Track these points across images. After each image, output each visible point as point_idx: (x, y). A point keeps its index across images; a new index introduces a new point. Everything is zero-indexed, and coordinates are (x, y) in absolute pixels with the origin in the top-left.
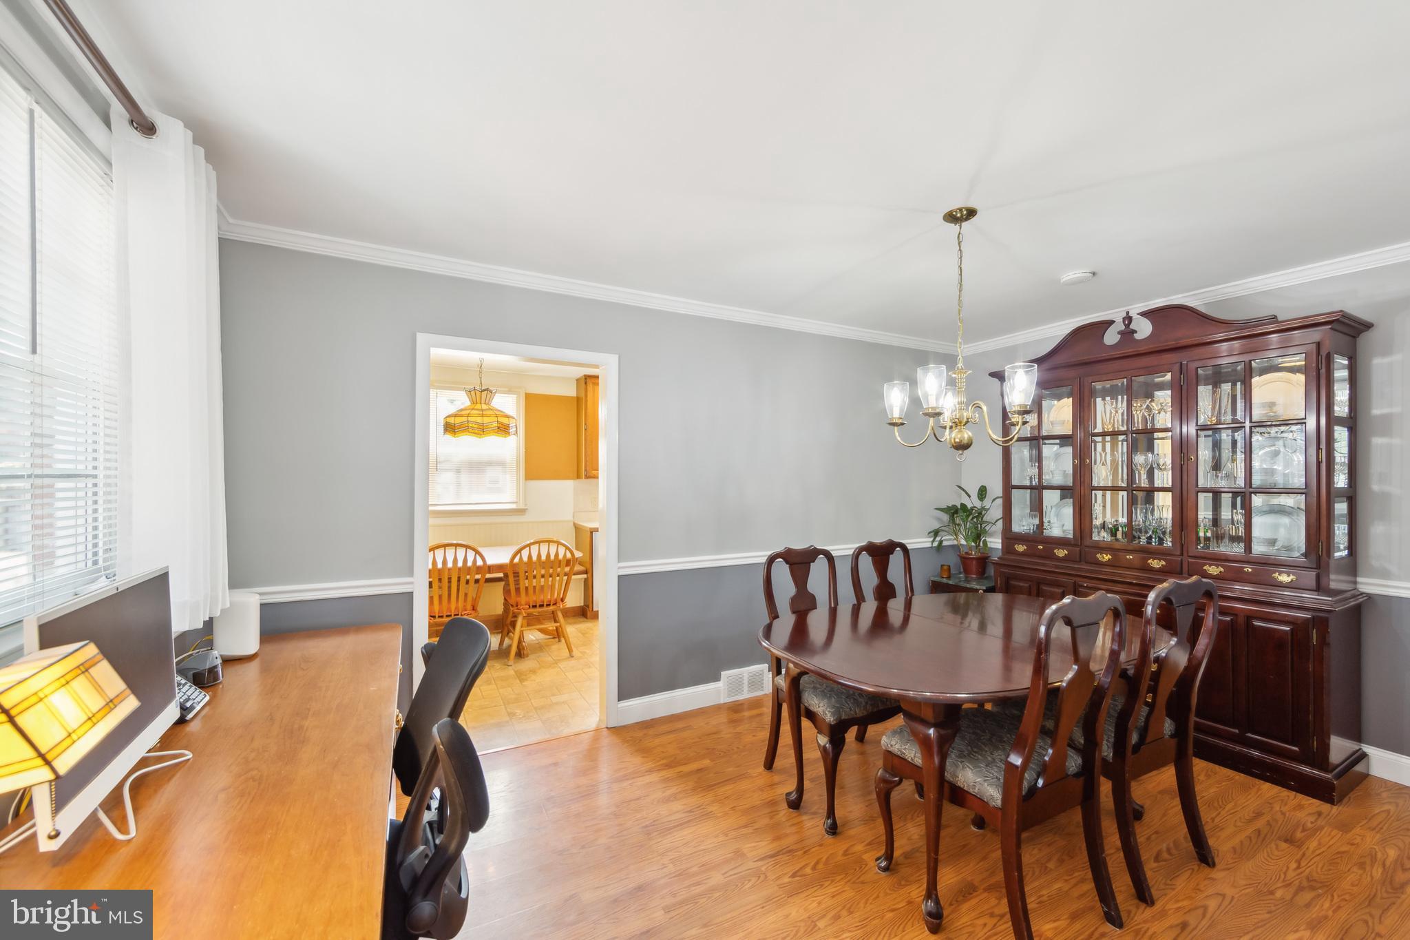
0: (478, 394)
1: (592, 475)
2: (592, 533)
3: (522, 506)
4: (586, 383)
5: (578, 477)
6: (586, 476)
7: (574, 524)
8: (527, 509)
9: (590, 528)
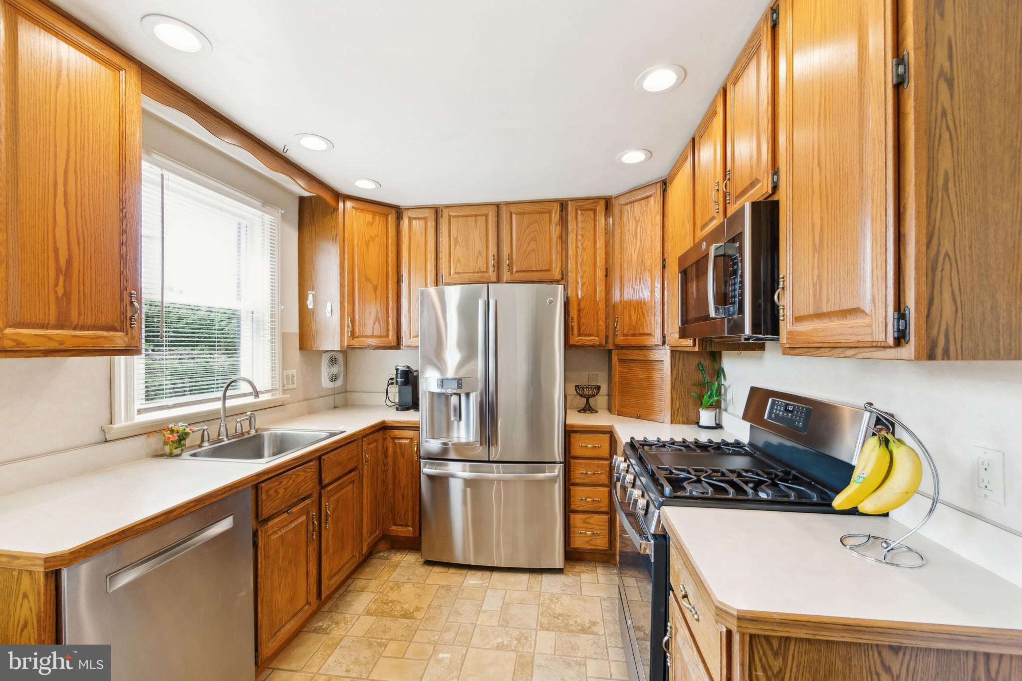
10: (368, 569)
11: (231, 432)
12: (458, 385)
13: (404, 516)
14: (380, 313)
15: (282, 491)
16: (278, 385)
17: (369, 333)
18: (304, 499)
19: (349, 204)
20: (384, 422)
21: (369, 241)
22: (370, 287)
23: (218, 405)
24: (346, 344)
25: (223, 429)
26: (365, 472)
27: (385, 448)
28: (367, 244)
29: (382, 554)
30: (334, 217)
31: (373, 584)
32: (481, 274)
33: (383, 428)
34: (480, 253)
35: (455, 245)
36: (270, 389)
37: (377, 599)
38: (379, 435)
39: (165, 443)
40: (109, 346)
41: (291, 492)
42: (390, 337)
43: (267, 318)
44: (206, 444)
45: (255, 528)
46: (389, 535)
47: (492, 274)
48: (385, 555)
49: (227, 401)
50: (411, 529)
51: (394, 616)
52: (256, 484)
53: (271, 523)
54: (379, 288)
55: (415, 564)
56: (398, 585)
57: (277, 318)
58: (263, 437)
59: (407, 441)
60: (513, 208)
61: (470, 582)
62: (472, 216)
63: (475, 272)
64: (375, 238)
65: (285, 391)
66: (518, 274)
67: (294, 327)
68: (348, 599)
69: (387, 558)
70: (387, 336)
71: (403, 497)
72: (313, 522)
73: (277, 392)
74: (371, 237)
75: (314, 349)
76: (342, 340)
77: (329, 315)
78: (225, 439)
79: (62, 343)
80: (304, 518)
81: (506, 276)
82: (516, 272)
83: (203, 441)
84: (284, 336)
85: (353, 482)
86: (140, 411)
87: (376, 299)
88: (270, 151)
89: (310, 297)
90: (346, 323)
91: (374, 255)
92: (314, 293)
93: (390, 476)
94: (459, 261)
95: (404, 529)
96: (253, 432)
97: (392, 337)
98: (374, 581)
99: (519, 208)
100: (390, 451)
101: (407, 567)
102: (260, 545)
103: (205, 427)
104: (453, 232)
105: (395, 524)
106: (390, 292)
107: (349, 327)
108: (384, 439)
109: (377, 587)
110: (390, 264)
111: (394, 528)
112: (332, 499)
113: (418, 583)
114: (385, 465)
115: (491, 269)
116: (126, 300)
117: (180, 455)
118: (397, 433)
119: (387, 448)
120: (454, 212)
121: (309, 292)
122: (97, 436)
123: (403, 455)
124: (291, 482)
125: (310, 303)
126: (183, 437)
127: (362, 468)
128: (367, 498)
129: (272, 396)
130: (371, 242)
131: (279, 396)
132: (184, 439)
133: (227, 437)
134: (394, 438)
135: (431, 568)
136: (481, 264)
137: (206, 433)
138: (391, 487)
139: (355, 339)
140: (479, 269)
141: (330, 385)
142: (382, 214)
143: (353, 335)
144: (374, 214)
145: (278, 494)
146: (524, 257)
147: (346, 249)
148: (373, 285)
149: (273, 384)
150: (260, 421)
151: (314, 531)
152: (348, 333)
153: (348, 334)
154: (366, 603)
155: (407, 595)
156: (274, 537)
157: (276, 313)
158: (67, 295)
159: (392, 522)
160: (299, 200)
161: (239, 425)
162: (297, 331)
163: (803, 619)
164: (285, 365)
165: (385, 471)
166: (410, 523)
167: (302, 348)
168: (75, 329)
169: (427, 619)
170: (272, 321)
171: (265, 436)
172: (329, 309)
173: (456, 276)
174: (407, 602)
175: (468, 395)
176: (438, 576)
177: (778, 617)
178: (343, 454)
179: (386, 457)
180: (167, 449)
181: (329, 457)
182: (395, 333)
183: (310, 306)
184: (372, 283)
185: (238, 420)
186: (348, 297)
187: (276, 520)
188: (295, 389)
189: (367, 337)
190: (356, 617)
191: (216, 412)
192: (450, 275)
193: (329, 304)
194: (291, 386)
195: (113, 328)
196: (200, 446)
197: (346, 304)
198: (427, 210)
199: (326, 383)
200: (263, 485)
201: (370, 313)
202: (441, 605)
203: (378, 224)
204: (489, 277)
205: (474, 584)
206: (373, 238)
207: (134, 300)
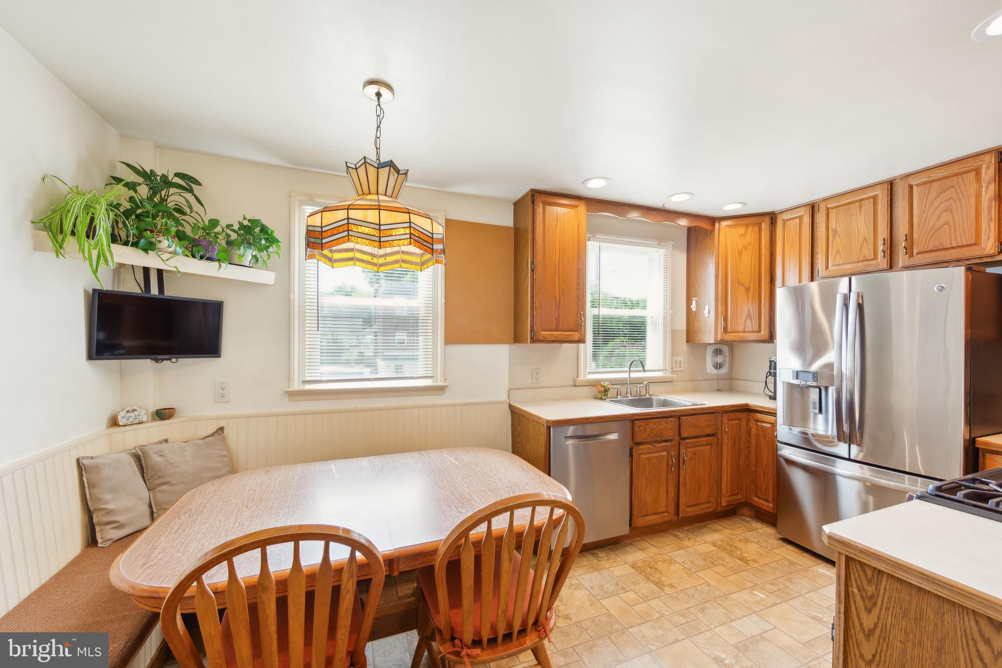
0: (372, 172)
1: (542, 338)
2: (549, 428)
3: (440, 383)
4: (533, 202)
5: (517, 338)
6: (532, 338)
7: (511, 406)
8: (447, 386)
9: (548, 421)
10: (727, 522)
11: (634, 393)
12: (814, 378)
13: (765, 491)
14: (751, 311)
15: (649, 430)
16: (668, 367)
17: (741, 328)
18: (666, 441)
19: (724, 223)
20: (747, 405)
21: (741, 251)
22: (742, 289)
23: (626, 375)
24: (719, 338)
25: (629, 390)
26: (725, 441)
27: (749, 428)
28: (740, 253)
29: (745, 518)
30: (711, 237)
31: (727, 532)
32: (867, 263)
33: (746, 410)
34: (865, 240)
35: (834, 237)
36: (662, 369)
37: (724, 540)
38: (743, 415)
39: (599, 392)
40: (573, 339)
41: (655, 433)
42: (762, 332)
43: (661, 320)
44: (619, 397)
45: (632, 446)
46: (751, 504)
47: (882, 261)
48: (747, 520)
49: (631, 374)
50: (771, 505)
51: (732, 555)
52: (633, 420)
53: (641, 447)
54: (751, 289)
55: (771, 535)
56: (747, 541)
57: (669, 319)
58: (653, 399)
59: (769, 425)
60: (913, 181)
61: (820, 570)
62: (856, 202)
63: (858, 262)
64: (747, 247)
65: (673, 372)
66: (920, 256)
67: (682, 326)
68: (704, 530)
69: (747, 522)
70: (759, 331)
71: (764, 473)
72: (672, 460)
73: (668, 372)
74: (744, 246)
75: (696, 342)
76: (716, 335)
77: (707, 315)
78: (630, 396)
79: (557, 337)
80: (665, 453)
81: (902, 258)
82: (918, 253)
83: (617, 395)
84: (673, 332)
85: (711, 444)
86: (589, 373)
87: (748, 299)
88: (656, 211)
89: (694, 302)
90: (719, 321)
91: (747, 262)
92: (696, 299)
93: (753, 453)
94: (838, 252)
95: (765, 503)
96: (647, 396)
97: (764, 333)
98: (728, 530)
99: (923, 178)
100: (754, 431)
101: (762, 534)
102: (634, 457)
103: (619, 387)
104: (833, 224)
105: (756, 496)
106: (763, 292)
107: (721, 324)
108: (748, 420)
109: (729, 534)
110: (763, 266)
111: (756, 499)
112: (689, 450)
113: (766, 548)
114: (749, 442)
115: (880, 254)
116: (579, 318)
117: (605, 399)
118: (759, 416)
119: (750, 428)
120: (833, 203)
121: (693, 299)
122: (571, 382)
123: (765, 437)
124: (655, 426)
125: (693, 307)
126: (606, 391)
127: (722, 438)
128: (727, 464)
129: (664, 374)
130: (744, 251)
131: (669, 374)
132: (607, 391)
133: (631, 395)
134: (757, 421)
135: (784, 544)
136: (868, 252)
137: (619, 390)
138: (753, 462)
139: (727, 334)
140: (864, 257)
141: (715, 371)
142: (753, 225)
143: (725, 330)
144: (747, 226)
145: (646, 431)
146: (931, 234)
147: (720, 261)
148: (745, 288)
149: (664, 366)
150: (653, 389)
151: (672, 465)
152: (721, 328)
153: (721, 330)
154: (715, 538)
155: (752, 550)
156: (643, 456)
157: (668, 316)
158: (559, 317)
159: (754, 493)
160: (688, 230)
161: (638, 389)
162: (685, 328)
163: (883, 555)
164: (674, 353)
165: (748, 448)
166: (770, 499)
167: (688, 340)
168: (561, 331)
169: (758, 569)
170: (664, 322)
171: (654, 399)
172: (706, 311)
173: (835, 268)
174: (747, 553)
175: (826, 388)
176: (789, 553)
177: (861, 547)
178: (702, 420)
179: (750, 436)
180: (600, 395)
181: (686, 419)
182: (767, 328)
183: (694, 310)
184: (744, 286)
185: (638, 386)
186: (722, 300)
187: (645, 447)
188: (682, 371)
189: (738, 332)
190: (703, 542)
191: (625, 379)
192: (827, 268)
193: (707, 307)
194: (678, 369)
195: (573, 331)
196: (616, 398)
197: (720, 306)
198: (803, 208)
199: (710, 369)
200: (637, 422)
201: (742, 312)
202: (777, 569)
203: (752, 232)
204: (878, 264)
205: (823, 573)
206: (745, 247)
207: (582, 316)
